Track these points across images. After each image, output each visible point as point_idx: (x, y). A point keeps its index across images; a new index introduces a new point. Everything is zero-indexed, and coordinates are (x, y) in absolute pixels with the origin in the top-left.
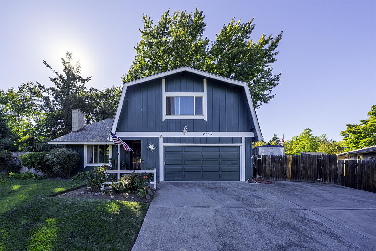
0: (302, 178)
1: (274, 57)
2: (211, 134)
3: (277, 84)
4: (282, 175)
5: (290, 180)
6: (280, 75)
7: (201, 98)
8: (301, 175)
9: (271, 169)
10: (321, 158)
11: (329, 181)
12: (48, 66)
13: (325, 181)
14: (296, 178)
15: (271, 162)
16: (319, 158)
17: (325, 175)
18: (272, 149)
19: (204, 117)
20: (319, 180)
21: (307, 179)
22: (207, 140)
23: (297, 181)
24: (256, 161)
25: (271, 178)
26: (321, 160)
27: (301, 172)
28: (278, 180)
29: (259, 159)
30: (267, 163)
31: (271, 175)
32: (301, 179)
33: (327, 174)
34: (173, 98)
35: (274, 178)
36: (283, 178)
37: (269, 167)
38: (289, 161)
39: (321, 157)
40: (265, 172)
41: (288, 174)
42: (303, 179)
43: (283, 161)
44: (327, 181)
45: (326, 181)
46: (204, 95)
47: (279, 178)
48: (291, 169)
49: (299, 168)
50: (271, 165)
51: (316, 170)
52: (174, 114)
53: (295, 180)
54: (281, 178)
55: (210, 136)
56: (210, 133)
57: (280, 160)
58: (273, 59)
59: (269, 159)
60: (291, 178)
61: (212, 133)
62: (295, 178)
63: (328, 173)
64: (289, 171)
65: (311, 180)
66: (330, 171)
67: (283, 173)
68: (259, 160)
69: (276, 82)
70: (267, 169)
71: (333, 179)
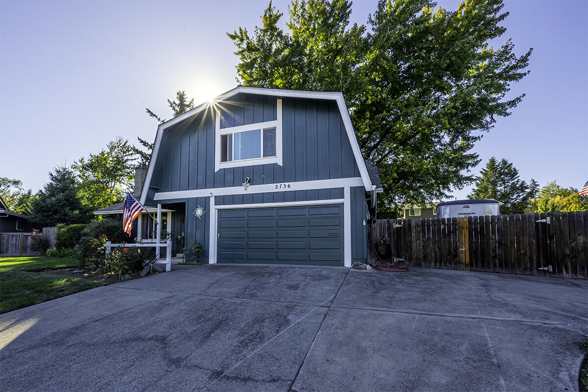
0: (498, 265)
1: (499, 25)
2: (289, 186)
3: (525, 74)
4: (449, 257)
5: (468, 268)
6: (529, 54)
7: (273, 130)
8: (495, 257)
9: (423, 246)
10: (544, 221)
11: (572, 272)
12: (152, 114)
13: (560, 271)
14: (483, 264)
15: (424, 232)
16: (539, 221)
17: (560, 258)
18: (468, 207)
19: (278, 159)
20: (544, 271)
21: (512, 266)
22: (284, 196)
23: (486, 272)
24: (392, 230)
25: (423, 263)
26: (545, 223)
27: (495, 251)
28: (439, 268)
29: (397, 226)
30: (413, 235)
31: (425, 257)
32: (495, 265)
33: (565, 256)
34: (231, 136)
35: (430, 263)
36: (451, 264)
37: (418, 242)
38: (462, 228)
39: (545, 218)
40: (411, 252)
41: (463, 256)
42: (501, 265)
43: (449, 228)
44: (568, 272)
45: (564, 273)
46: (278, 124)
47: (441, 263)
48: (467, 245)
49: (488, 244)
50: (424, 236)
51: (534, 248)
52: (232, 160)
53: (480, 270)
54: (445, 264)
55: (287, 189)
56: (287, 184)
57: (442, 227)
58: (497, 29)
59: (417, 225)
60: (471, 264)
61: (291, 184)
62: (480, 264)
63: (567, 255)
64: (464, 249)
65: (521, 270)
66: (573, 250)
67: (449, 253)
68: (397, 228)
69: (519, 71)
70: (414, 245)
71: (583, 269)
